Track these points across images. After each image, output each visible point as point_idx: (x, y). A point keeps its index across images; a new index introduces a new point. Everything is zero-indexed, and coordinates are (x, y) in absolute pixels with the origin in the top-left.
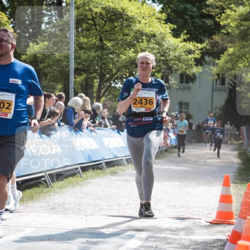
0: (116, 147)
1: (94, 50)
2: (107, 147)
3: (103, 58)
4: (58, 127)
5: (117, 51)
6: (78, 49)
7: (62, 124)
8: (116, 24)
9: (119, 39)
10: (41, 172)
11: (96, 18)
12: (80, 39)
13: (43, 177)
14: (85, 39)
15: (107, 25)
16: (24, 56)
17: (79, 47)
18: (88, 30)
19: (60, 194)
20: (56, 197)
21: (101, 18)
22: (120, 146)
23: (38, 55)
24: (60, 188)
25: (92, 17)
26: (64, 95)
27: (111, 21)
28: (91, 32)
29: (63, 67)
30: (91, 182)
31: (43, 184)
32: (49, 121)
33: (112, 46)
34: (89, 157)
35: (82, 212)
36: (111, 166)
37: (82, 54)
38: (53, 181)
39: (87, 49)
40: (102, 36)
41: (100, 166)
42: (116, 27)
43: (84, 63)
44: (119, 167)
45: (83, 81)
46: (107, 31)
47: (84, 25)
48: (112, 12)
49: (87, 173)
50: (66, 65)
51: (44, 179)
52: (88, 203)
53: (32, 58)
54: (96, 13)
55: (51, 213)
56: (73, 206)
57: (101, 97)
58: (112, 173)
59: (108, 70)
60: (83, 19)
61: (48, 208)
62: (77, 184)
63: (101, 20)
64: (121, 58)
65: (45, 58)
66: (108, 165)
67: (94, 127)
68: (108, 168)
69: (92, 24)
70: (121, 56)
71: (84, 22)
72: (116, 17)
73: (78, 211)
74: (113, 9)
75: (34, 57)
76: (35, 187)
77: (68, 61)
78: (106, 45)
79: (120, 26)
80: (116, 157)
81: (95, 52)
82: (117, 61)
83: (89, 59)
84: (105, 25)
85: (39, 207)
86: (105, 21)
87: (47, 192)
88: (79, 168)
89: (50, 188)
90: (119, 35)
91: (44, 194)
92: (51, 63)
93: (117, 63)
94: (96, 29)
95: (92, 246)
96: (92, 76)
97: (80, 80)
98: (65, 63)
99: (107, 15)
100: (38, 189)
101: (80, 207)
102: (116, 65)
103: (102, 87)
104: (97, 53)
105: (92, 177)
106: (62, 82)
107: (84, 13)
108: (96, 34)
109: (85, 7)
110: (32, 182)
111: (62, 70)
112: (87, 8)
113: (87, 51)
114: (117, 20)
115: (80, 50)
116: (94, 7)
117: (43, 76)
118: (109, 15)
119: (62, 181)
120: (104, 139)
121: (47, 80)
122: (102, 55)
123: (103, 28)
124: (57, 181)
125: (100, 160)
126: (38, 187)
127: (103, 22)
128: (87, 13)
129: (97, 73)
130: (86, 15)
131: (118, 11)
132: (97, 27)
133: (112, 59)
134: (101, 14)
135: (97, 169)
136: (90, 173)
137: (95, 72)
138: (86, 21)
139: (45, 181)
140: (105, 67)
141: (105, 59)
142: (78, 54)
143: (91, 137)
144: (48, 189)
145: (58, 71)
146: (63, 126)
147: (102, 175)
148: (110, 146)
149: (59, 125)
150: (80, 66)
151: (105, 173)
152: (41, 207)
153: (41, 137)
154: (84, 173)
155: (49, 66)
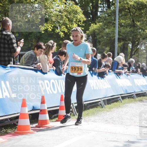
0: (142, 85)
1: (129, 27)
2: (136, 85)
3: (134, 32)
4: (108, 72)
5: (143, 28)
6: (119, 27)
7: (110, 71)
8: (142, 11)
9: (144, 20)
10: (99, 99)
11: (131, 8)
12: (120, 20)
13: (100, 101)
14: (124, 21)
15: (137, 12)
16: (88, 31)
17: (120, 25)
18: (126, 15)
19: (110, 112)
20: (108, 114)
21: (134, 8)
22: (144, 84)
23: (96, 31)
24: (110, 108)
25: (128, 7)
26: (111, 54)
27: (140, 9)
28: (127, 16)
29: (110, 38)
30: (128, 106)
31: (100, 106)
32: (103, 69)
33: (140, 25)
34: (126, 91)
35: (124, 123)
36: (139, 96)
37: (122, 30)
38: (105, 104)
39: (125, 26)
40: (134, 18)
41: (132, 96)
42: (142, 13)
43: (123, 35)
44: (144, 97)
45: (121, 45)
46: (137, 16)
47: (123, 13)
48: (140, 4)
49: (125, 100)
50: (112, 36)
51: (100, 103)
52: (127, 118)
53: (92, 32)
54: (131, 5)
55: (105, 123)
56: (118, 120)
57: (133, 55)
58: (140, 100)
59: (137, 39)
60: (122, 9)
61: (104, 120)
62: (119, 106)
63: (133, 9)
64: (145, 32)
65: (100, 33)
66: (137, 95)
67: (129, 73)
68: (137, 97)
69: (128, 12)
70: (145, 30)
71: (123, 11)
72: (143, 7)
73: (121, 122)
74: (141, 2)
75: (93, 32)
76: (95, 107)
77: (114, 34)
78: (136, 24)
79: (145, 12)
80: (142, 91)
81: (130, 28)
82: (143, 34)
83: (126, 33)
84: (136, 12)
85: (98, 120)
86: (136, 10)
87: (102, 111)
88: (120, 97)
89: (104, 108)
90: (145, 18)
91: (100, 112)
92: (103, 35)
93: (143, 35)
94: (131, 15)
95: (132, 144)
96: (127, 42)
97: (120, 45)
98: (111, 35)
99: (137, 6)
100: (97, 109)
101: (122, 120)
102: (142, 36)
103: (133, 49)
104: (131, 29)
105: (128, 103)
106: (110, 46)
107: (123, 5)
108: (130, 17)
109: (124, 2)
110: (94, 105)
111: (110, 39)
112: (125, 2)
113: (125, 28)
114: (143, 9)
115: (121, 27)
116: (130, 2)
117: (98, 42)
118: (138, 6)
119: (110, 104)
120: (135, 80)
121: (101, 45)
122: (134, 30)
123: (134, 14)
124: (107, 104)
125: (133, 93)
126: (97, 107)
127: (135, 10)
128: (125, 5)
129: (131, 41)
130: (125, 6)
131: (144, 3)
132: (131, 13)
133: (140, 32)
134: (134, 6)
135: (131, 98)
136: (127, 100)
137: (129, 40)
138: (124, 10)
139: (101, 104)
140: (135, 37)
141: (135, 32)
142: (120, 29)
143: (127, 79)
144: (102, 109)
145: (107, 39)
146: (111, 72)
147: (133, 101)
148: (138, 85)
149: (109, 72)
150: (121, 37)
151: (136, 100)
152: (100, 119)
153: (99, 78)
154: (123, 100)
155: (102, 37)
